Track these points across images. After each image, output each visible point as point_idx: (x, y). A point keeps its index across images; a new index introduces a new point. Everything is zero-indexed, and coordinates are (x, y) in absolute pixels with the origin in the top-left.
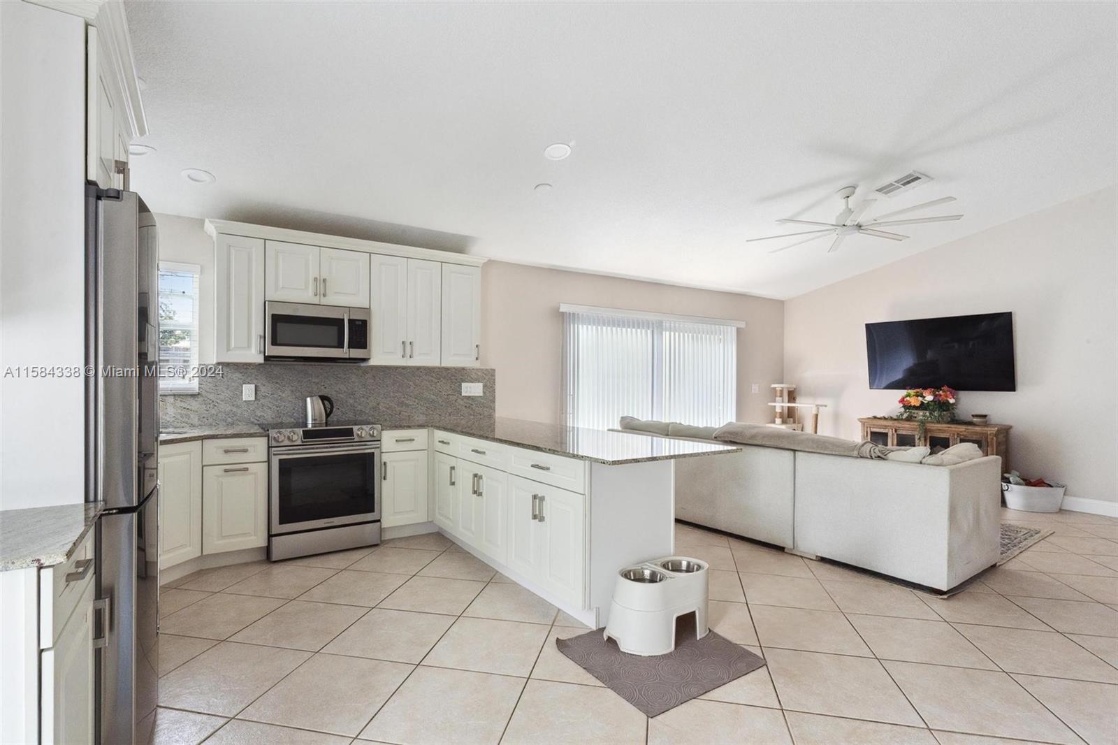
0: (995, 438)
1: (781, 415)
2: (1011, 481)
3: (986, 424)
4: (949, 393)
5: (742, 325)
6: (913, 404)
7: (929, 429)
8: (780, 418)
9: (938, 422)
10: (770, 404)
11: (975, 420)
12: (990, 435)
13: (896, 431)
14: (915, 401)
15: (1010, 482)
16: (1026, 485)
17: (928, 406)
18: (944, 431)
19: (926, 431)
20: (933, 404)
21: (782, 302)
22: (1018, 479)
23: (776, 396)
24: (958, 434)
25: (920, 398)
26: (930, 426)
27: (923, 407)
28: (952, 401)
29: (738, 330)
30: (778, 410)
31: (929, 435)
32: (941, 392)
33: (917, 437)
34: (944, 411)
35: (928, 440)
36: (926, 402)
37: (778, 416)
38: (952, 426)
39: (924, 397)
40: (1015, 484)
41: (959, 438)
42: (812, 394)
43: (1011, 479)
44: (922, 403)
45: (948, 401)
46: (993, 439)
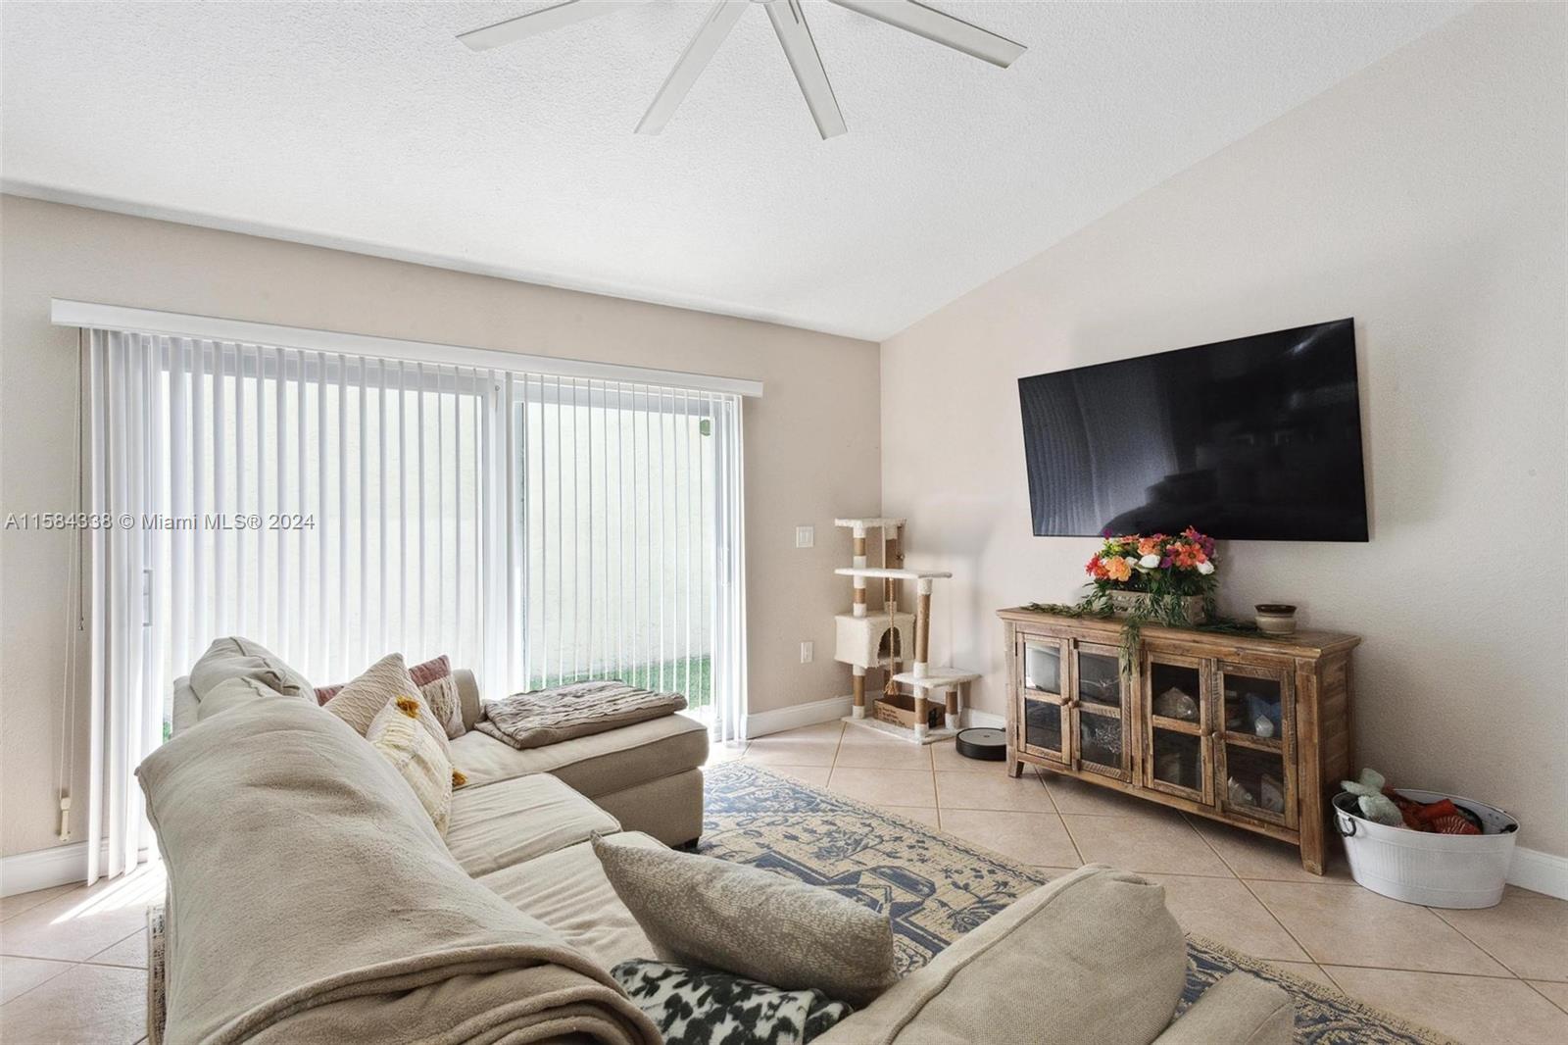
0: (1314, 678)
1: (865, 596)
2: (1364, 807)
3: (1292, 635)
4: (1198, 546)
5: (756, 390)
6: (1113, 577)
7: (1150, 644)
8: (863, 602)
9: (1171, 626)
10: (838, 571)
11: (1265, 620)
12: (1302, 666)
13: (1076, 644)
14: (1117, 570)
15: (1361, 815)
16: (1411, 825)
17: (1150, 581)
18: (1184, 652)
19: (1145, 648)
20: (1158, 576)
21: (876, 346)
22: (1383, 801)
23: (852, 554)
24: (1218, 661)
25: (1131, 561)
26: (1150, 634)
27: (1136, 581)
28: (1205, 568)
29: (749, 405)
30: (858, 585)
31: (1151, 659)
32: (1178, 545)
33: (1123, 663)
34: (1186, 594)
35: (1149, 673)
36: (1143, 571)
37: (858, 596)
38: (1205, 638)
39: (1139, 557)
40: (1376, 819)
41: (1221, 675)
42: (933, 548)
43: (1363, 802)
44: (1135, 574)
45: (1195, 569)
46: (1308, 679)
